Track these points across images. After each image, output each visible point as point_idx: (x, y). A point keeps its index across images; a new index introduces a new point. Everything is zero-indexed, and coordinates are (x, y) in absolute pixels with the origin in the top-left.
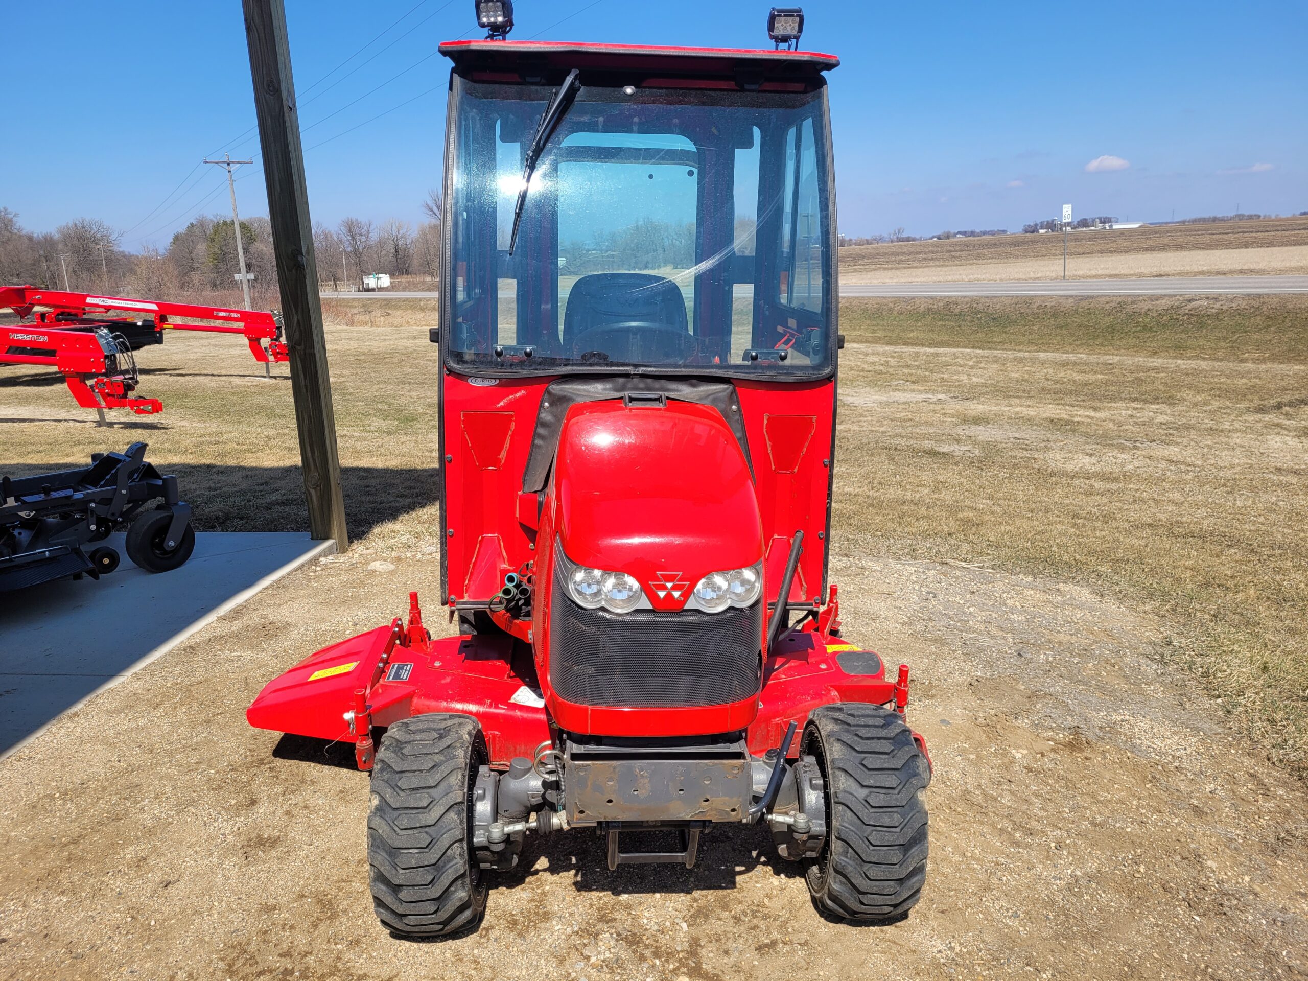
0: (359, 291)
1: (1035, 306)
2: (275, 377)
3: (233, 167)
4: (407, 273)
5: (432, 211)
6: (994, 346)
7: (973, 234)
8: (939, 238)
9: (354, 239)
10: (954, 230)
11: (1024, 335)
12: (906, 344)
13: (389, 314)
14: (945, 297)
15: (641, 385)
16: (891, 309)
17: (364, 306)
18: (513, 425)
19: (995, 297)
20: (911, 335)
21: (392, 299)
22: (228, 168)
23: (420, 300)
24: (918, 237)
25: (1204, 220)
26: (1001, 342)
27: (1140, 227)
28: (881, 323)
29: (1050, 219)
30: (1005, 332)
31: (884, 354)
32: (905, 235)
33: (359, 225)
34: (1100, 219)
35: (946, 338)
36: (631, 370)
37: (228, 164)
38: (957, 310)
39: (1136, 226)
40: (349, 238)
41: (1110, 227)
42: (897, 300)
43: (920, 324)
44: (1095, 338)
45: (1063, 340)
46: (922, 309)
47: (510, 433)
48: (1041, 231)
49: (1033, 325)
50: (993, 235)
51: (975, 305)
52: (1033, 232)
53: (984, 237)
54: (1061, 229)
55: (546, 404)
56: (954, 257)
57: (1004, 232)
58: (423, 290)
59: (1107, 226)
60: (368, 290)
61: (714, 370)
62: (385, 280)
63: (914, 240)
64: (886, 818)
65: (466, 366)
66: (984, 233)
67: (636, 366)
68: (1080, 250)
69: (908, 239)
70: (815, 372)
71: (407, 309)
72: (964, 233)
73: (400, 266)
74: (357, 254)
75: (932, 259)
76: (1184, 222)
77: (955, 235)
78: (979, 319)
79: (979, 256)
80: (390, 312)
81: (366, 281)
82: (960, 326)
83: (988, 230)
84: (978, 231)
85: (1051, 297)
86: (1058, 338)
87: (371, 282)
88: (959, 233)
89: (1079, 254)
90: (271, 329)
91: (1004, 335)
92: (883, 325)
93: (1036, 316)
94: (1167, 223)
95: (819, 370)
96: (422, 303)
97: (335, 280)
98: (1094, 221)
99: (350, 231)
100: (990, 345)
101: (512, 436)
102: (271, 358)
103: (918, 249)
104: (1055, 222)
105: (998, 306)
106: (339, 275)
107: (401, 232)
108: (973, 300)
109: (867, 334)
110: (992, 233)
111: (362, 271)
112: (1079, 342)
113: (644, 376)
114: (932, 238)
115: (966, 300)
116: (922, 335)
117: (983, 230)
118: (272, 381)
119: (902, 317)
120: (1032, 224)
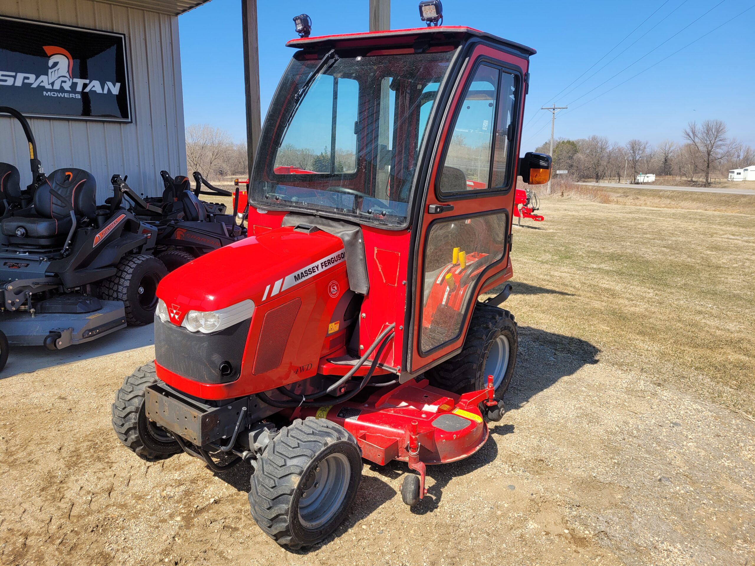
0: (631, 183)
2: (523, 226)
3: (556, 111)
4: (670, 175)
5: (688, 135)
9: (634, 152)
13: (638, 198)
15: (320, 222)
17: (624, 193)
21: (643, 189)
22: (553, 112)
23: (661, 191)
33: (639, 144)
36: (314, 212)
37: (554, 109)
40: (631, 151)
58: (672, 185)
60: (638, 183)
61: (350, 217)
62: (652, 178)
64: (267, 480)
65: (255, 202)
67: (317, 210)
70: (399, 226)
71: (650, 196)
73: (666, 170)
74: (635, 162)
80: (639, 197)
81: (638, 178)
87: (641, 178)
90: (524, 199)
95: (401, 224)
96: (661, 193)
97: (619, 176)
99: (633, 148)
102: (522, 215)
106: (621, 174)
107: (672, 149)
111: (635, 172)
118: (521, 228)
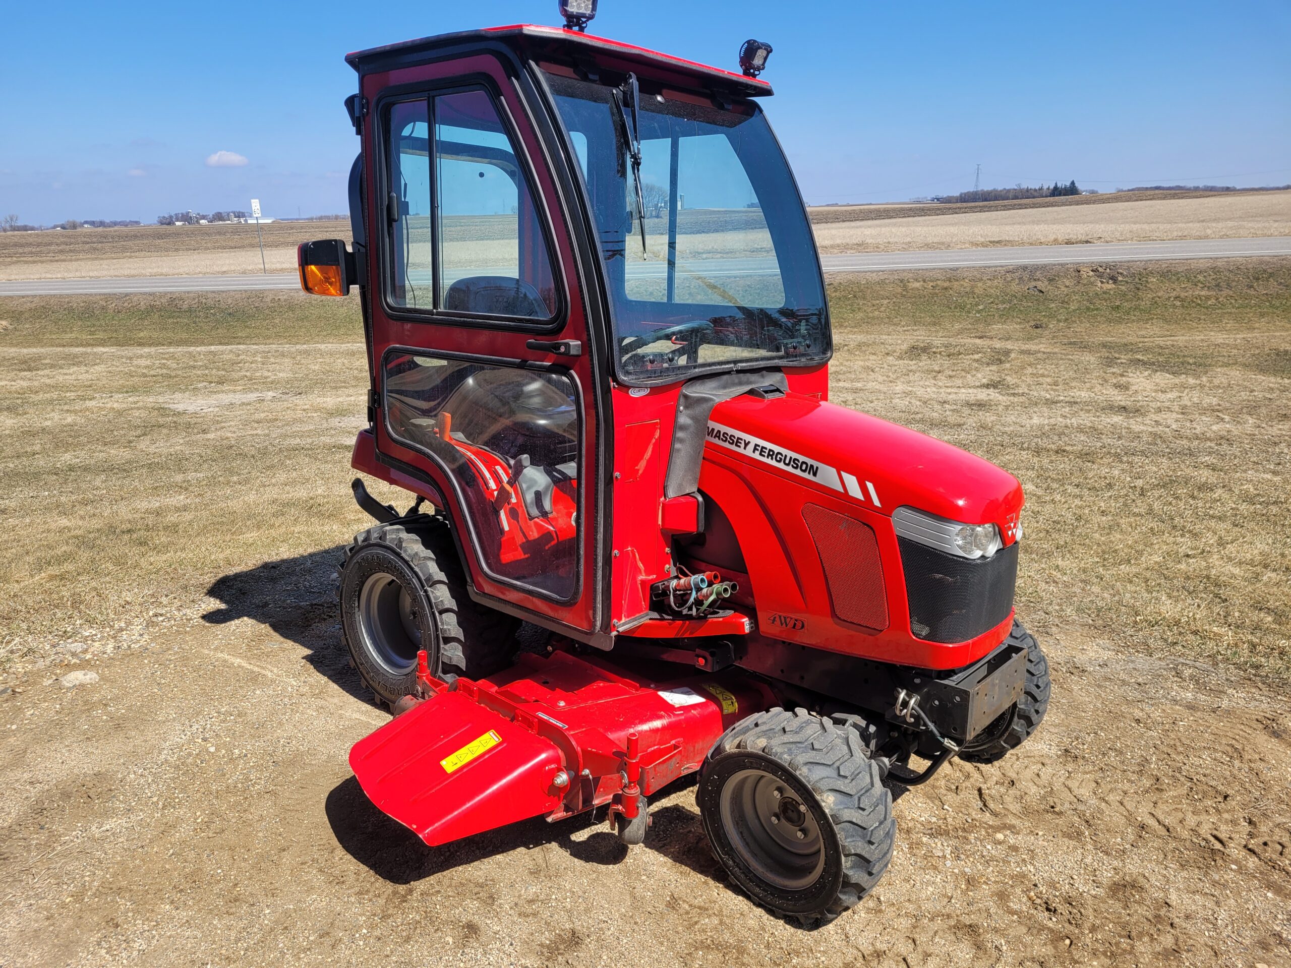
1: (268, 299)
6: (241, 341)
7: (102, 224)
8: (63, 227)
10: (79, 219)
11: (268, 329)
12: (141, 344)
14: (166, 293)
15: (737, 380)
16: (103, 308)
18: (657, 434)
19: (223, 292)
20: (142, 334)
24: (36, 225)
25: (328, 218)
26: (247, 337)
27: (273, 222)
28: (98, 323)
29: (184, 212)
30: (247, 327)
31: (149, 356)
32: (20, 223)
34: (234, 213)
35: (184, 336)
36: (733, 367)
38: (185, 307)
39: (269, 221)
41: (246, 221)
42: (108, 297)
43: (146, 323)
44: (338, 328)
45: (308, 331)
46: (143, 307)
47: (654, 441)
48: (178, 223)
49: (273, 318)
50: (126, 226)
51: (204, 301)
52: (169, 224)
53: (116, 228)
54: (198, 222)
55: (681, 408)
56: (95, 249)
57: (137, 223)
59: (242, 220)
63: (32, 229)
65: (631, 377)
66: (115, 224)
67: (735, 363)
68: (231, 244)
69: (25, 228)
72: (93, 223)
75: (71, 251)
76: (312, 219)
77: (82, 225)
78: (214, 315)
79: (124, 249)
82: (195, 322)
83: (119, 220)
84: (107, 220)
85: (281, 290)
86: (303, 330)
88: (86, 222)
89: (232, 248)
91: (248, 330)
92: (101, 326)
93: (273, 310)
94: (297, 219)
98: (228, 214)
100: (237, 340)
101: (655, 444)
103: (46, 240)
104: (190, 215)
105: (230, 301)
108: (200, 295)
109: (84, 337)
110: (125, 224)
112: (325, 333)
113: (739, 372)
114: (55, 227)
115: (192, 295)
116: (155, 335)
117: (113, 219)
119: (121, 316)
120: (166, 216)
